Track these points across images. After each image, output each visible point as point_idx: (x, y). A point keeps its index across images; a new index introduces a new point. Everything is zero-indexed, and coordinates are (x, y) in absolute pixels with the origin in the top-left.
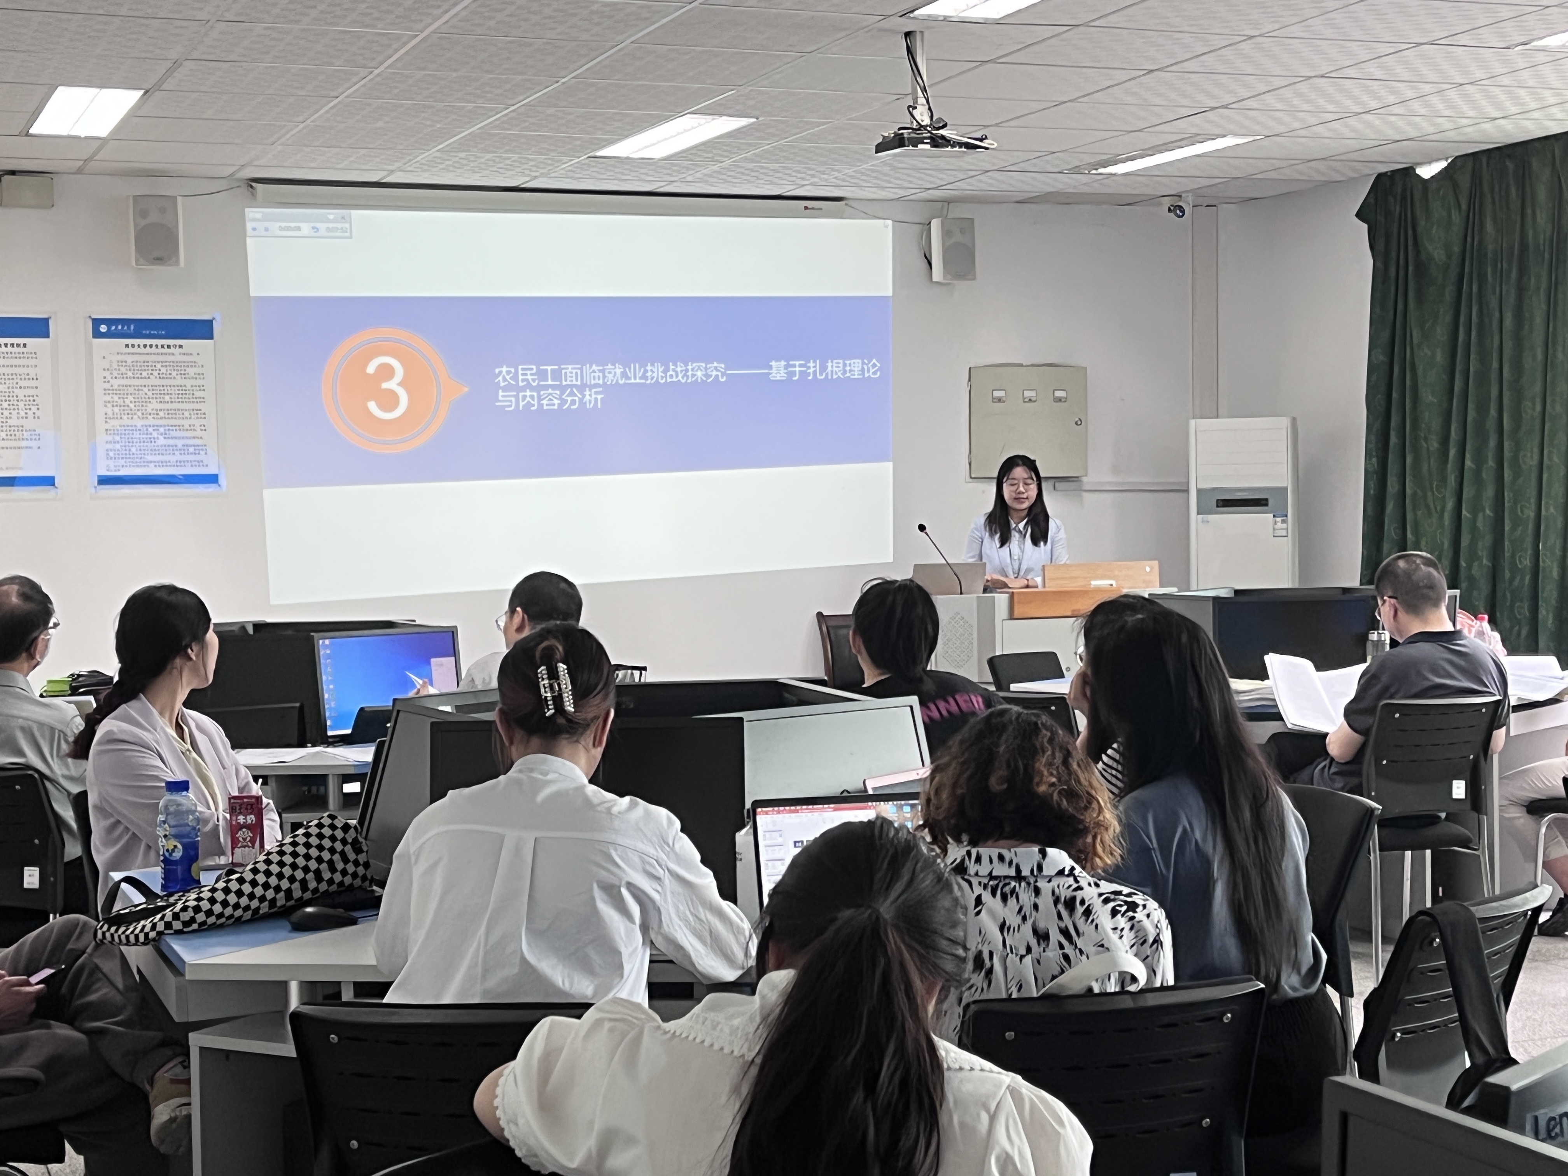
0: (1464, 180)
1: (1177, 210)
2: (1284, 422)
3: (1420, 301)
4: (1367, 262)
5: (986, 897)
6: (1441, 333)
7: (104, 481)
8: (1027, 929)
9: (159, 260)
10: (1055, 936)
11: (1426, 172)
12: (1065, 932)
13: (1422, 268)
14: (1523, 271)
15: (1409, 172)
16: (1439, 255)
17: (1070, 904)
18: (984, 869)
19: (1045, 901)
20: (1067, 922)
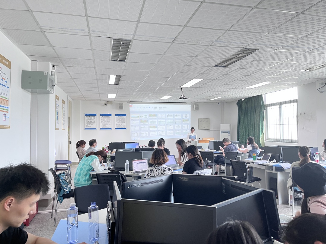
0: (246, 101)
1: (219, 104)
2: (229, 124)
3: (241, 112)
4: (237, 109)
5: (157, 170)
6: (243, 115)
7: (116, 129)
8: (161, 173)
9: (121, 109)
10: (163, 174)
11: (243, 100)
12: (164, 173)
13: (242, 109)
14: (251, 110)
15: (241, 100)
16: (244, 108)
17: (165, 170)
18: (157, 167)
19: (162, 170)
20: (164, 172)
